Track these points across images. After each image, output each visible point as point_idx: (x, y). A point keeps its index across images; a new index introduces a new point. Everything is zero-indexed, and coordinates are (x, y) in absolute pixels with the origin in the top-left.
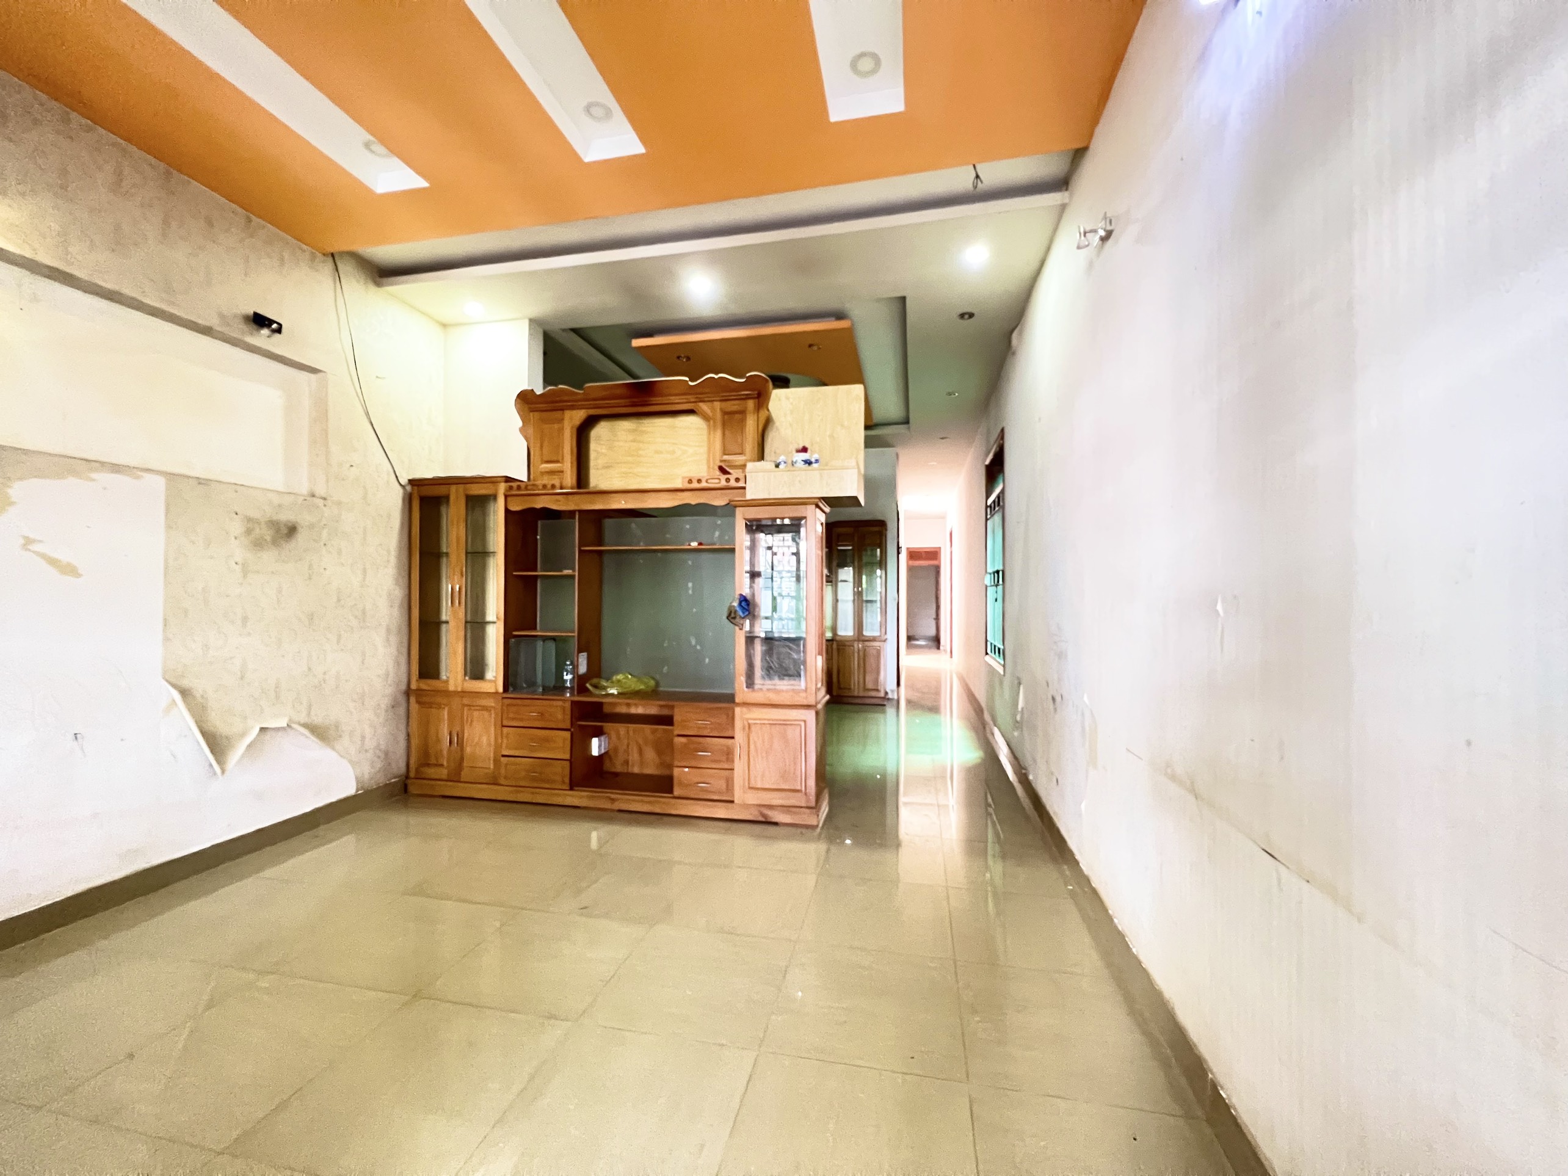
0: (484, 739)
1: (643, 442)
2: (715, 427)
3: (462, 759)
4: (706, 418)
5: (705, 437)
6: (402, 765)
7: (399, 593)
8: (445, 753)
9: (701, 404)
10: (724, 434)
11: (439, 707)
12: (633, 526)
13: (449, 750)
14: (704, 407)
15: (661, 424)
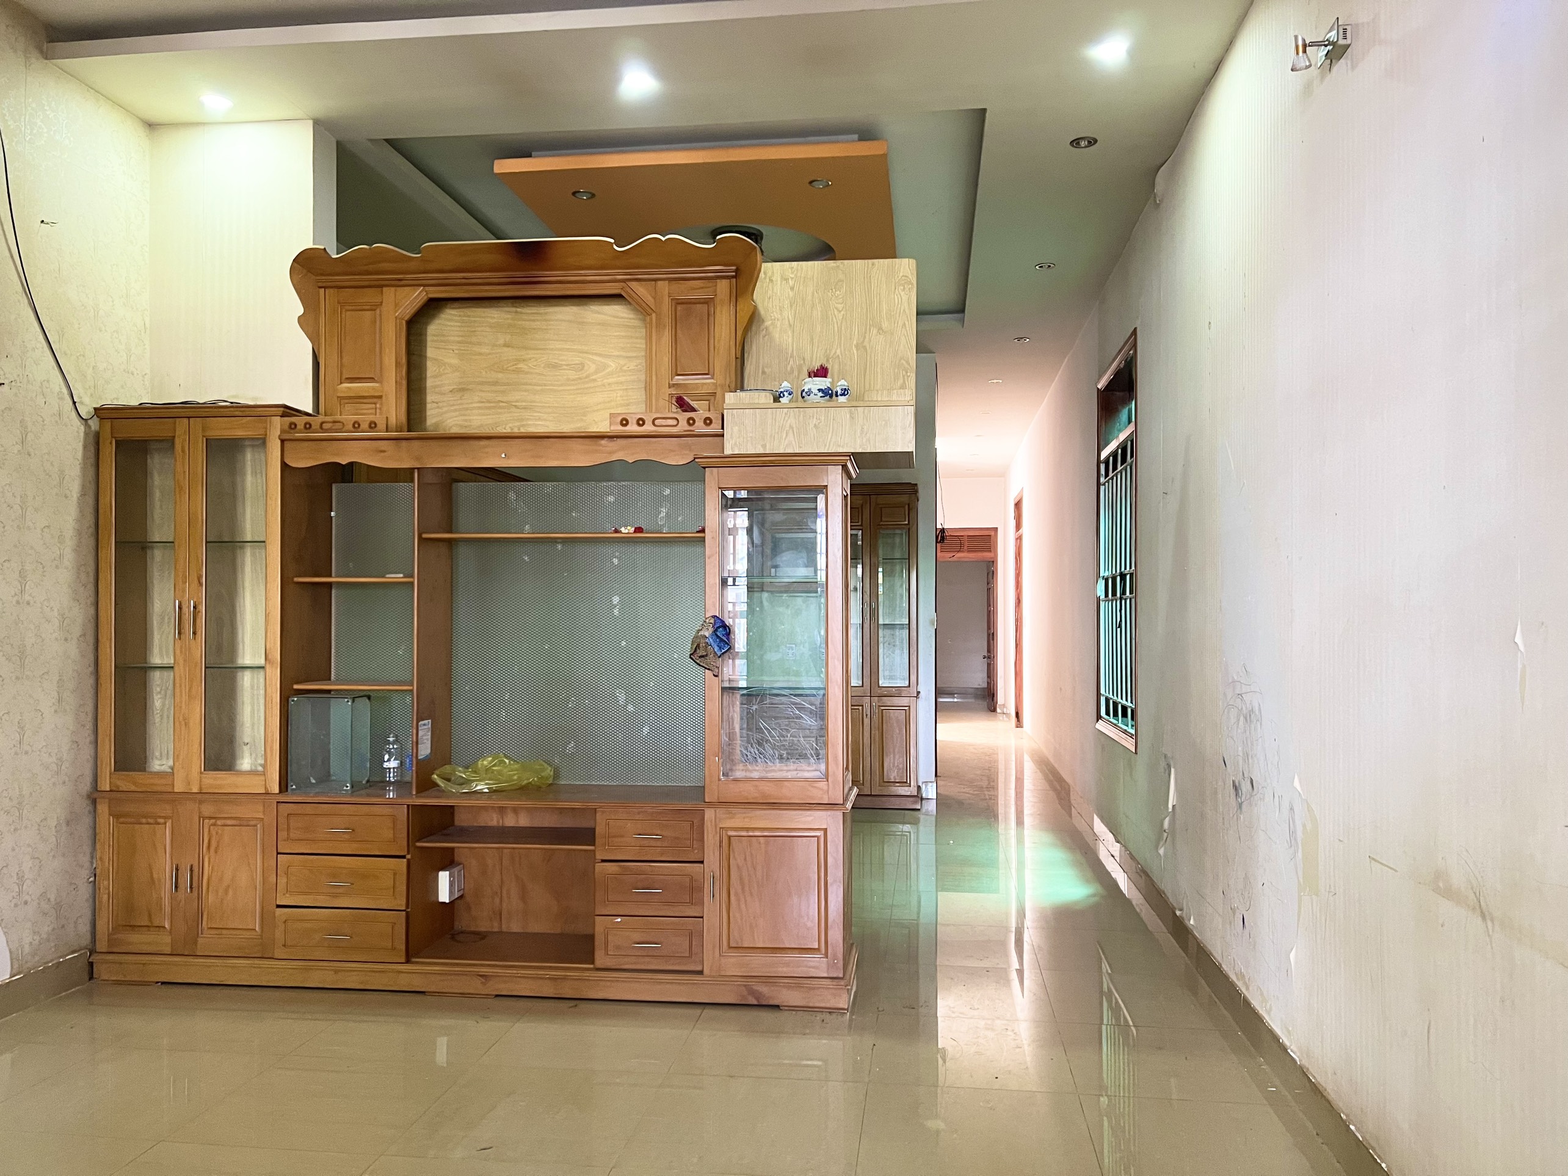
0: (243, 878)
1: (526, 348)
2: (659, 325)
3: (200, 913)
4: (643, 310)
5: (641, 344)
6: (84, 928)
7: (79, 616)
8: (166, 902)
9: (634, 285)
10: (675, 340)
11: (155, 821)
12: (512, 496)
13: (172, 898)
14: (641, 290)
15: (560, 317)
